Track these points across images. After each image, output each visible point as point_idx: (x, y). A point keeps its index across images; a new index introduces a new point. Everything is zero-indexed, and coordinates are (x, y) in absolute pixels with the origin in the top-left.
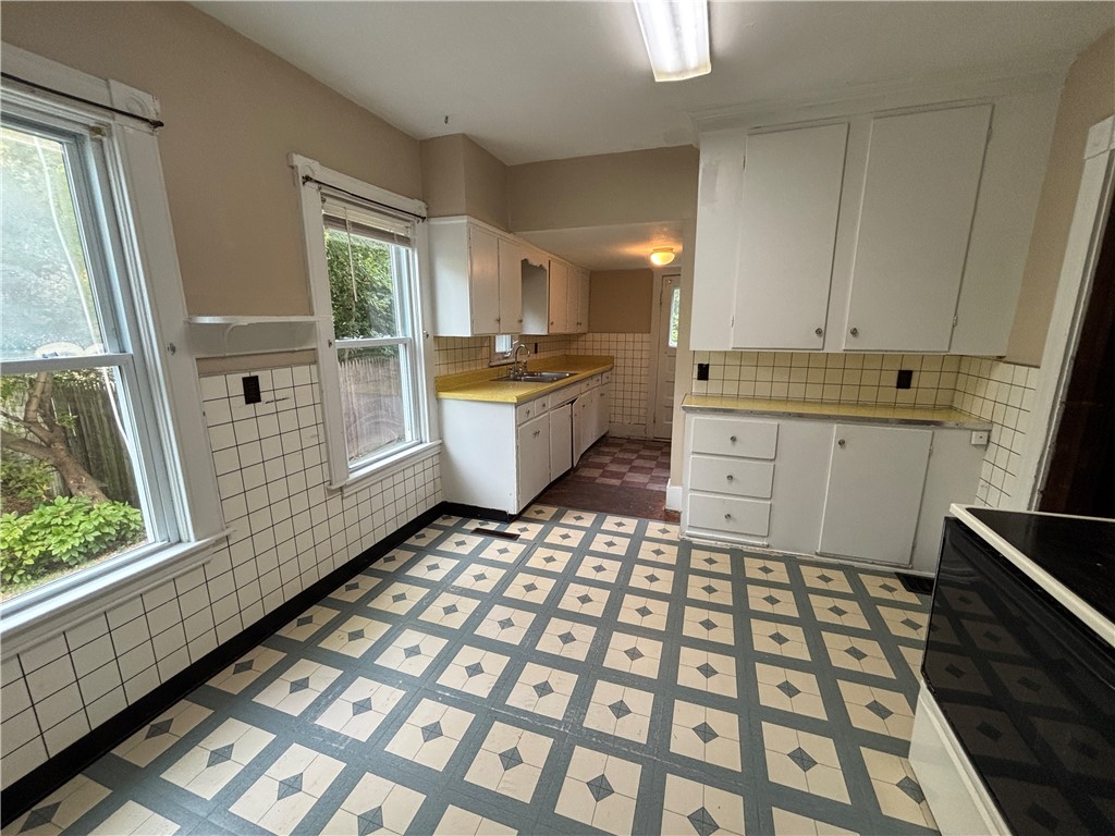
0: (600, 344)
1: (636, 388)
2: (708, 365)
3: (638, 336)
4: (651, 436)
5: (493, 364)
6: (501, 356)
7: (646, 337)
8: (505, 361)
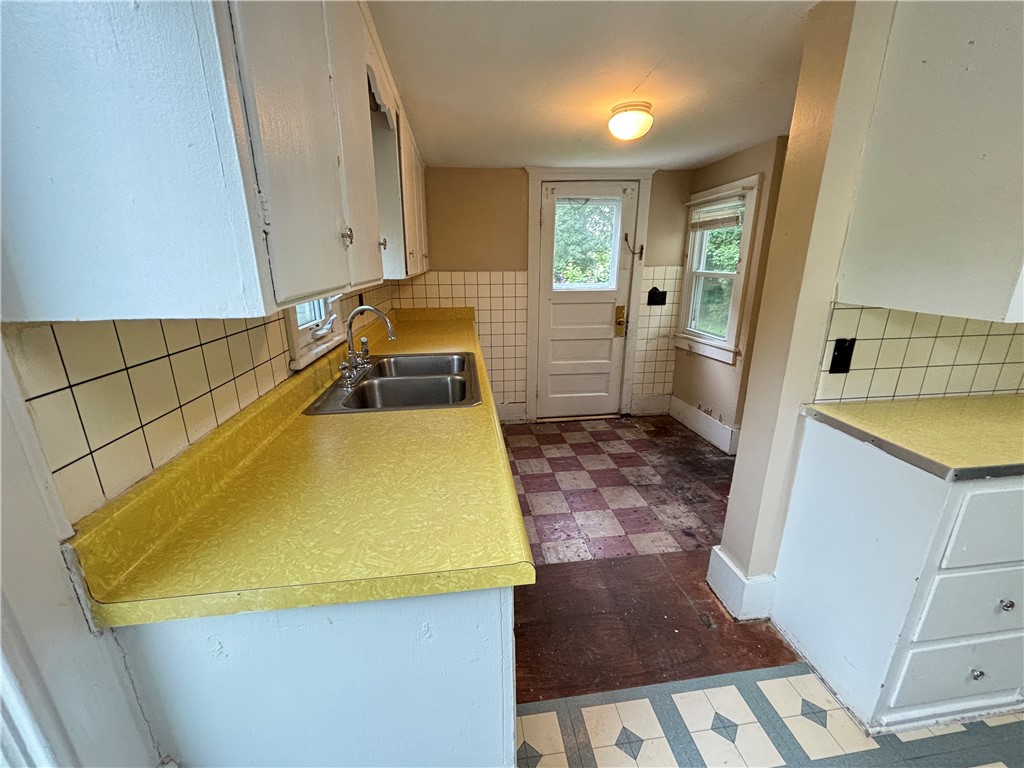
0: (451, 288)
1: (510, 352)
2: (853, 341)
3: (509, 276)
4: (532, 417)
5: (302, 364)
6: (308, 338)
7: (521, 276)
8: (322, 348)
